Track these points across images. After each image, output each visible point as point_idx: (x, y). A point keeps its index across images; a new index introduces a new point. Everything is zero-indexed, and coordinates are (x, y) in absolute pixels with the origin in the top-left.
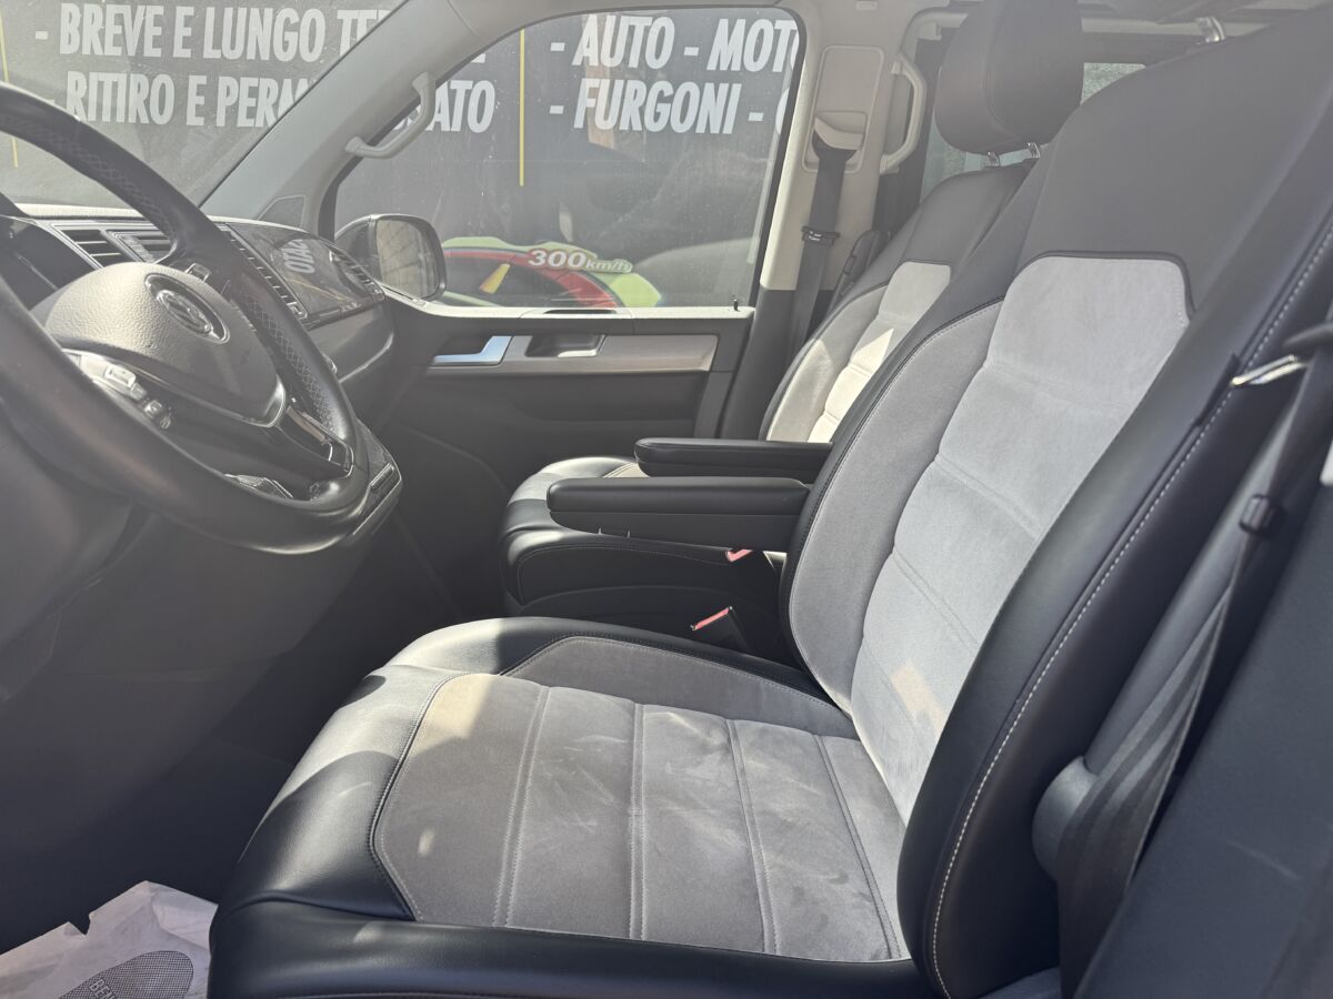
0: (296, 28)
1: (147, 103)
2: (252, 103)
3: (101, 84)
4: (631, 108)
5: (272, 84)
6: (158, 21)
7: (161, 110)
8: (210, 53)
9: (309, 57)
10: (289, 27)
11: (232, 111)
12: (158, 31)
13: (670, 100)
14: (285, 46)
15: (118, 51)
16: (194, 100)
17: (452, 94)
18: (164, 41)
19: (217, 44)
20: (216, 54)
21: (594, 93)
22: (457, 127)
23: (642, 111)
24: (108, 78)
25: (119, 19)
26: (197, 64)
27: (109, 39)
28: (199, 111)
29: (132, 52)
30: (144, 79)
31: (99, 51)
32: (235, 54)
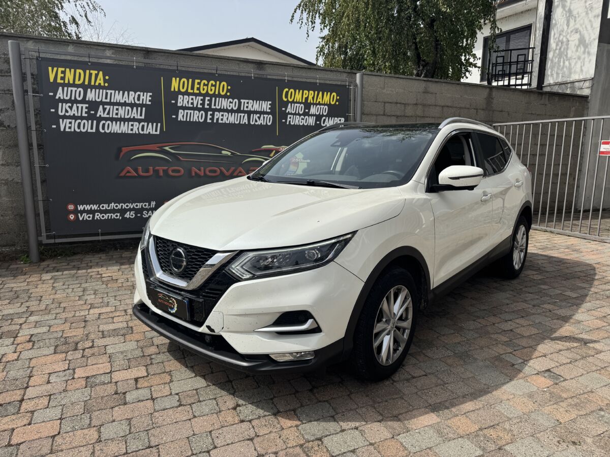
0: (232, 103)
1: (198, 117)
2: (222, 117)
3: (187, 113)
4: (297, 121)
5: (227, 114)
6: (201, 100)
7: (201, 119)
8: (213, 107)
9: (235, 109)
10: (230, 102)
11: (218, 119)
12: (201, 102)
13: (303, 119)
14: (230, 106)
15: (192, 106)
16: (209, 117)
17: (264, 117)
18: (203, 104)
19: (215, 105)
20: (215, 107)
21: (290, 118)
22: (265, 124)
23: (299, 121)
24: (189, 112)
25: (192, 99)
26: (210, 109)
27: (190, 103)
28: (210, 119)
29: (195, 106)
30: (197, 112)
31: (187, 106)
32: (219, 107)
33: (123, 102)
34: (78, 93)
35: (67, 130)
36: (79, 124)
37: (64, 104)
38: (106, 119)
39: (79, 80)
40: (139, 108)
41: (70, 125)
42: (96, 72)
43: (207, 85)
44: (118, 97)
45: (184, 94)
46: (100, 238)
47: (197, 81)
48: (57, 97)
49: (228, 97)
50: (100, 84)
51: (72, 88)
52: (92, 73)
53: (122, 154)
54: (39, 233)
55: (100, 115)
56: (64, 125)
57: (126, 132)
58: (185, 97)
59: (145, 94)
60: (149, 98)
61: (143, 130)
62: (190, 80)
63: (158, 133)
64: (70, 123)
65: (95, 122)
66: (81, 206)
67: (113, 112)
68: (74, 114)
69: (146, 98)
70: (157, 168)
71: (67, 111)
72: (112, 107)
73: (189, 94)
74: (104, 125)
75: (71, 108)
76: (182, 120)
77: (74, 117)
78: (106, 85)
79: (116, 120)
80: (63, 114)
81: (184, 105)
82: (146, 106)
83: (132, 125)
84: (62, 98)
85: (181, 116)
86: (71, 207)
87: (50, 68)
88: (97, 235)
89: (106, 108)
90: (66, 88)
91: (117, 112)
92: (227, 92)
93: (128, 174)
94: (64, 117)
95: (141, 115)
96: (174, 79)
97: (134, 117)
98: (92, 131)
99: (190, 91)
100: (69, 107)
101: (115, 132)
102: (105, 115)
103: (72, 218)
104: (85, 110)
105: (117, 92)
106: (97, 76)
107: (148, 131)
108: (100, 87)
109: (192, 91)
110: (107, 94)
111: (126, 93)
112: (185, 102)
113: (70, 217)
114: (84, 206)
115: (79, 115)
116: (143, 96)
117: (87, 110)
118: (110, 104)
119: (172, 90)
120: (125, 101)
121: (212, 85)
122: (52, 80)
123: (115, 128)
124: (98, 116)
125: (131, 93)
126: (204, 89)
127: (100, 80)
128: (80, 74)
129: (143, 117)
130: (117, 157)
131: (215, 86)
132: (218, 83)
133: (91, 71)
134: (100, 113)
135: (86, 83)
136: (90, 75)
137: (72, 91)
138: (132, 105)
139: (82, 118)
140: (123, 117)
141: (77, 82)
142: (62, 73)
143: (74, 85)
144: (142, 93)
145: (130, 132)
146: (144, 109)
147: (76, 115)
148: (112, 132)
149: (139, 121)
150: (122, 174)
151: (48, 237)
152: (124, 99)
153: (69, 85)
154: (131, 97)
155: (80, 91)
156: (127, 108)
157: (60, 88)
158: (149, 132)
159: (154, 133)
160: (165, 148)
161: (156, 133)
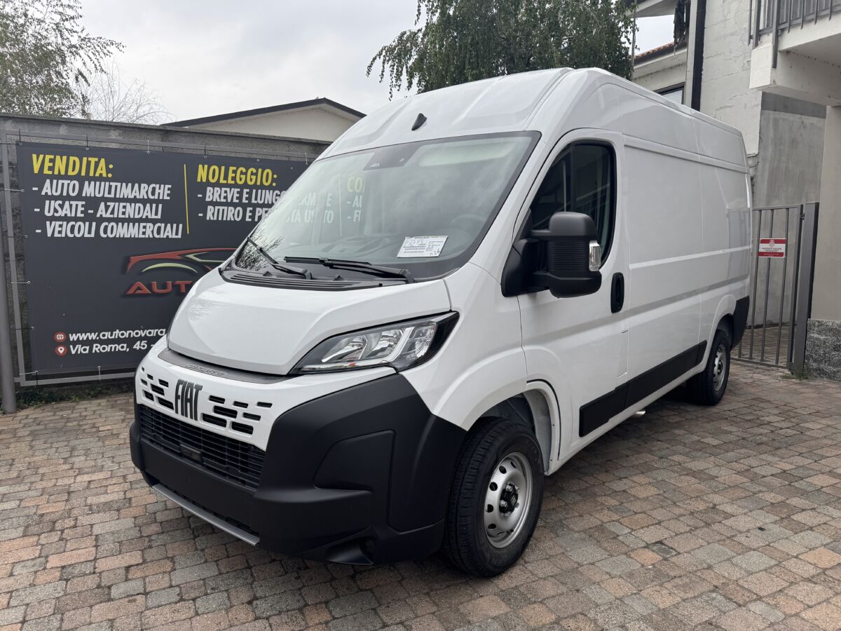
0: (279, 195)
1: (234, 215)
3: (219, 210)
6: (238, 192)
7: (238, 217)
8: (253, 201)
10: (276, 195)
11: (259, 217)
12: (238, 195)
14: (275, 200)
15: (225, 201)
16: (248, 214)
18: (240, 198)
19: (256, 199)
20: (256, 202)
24: (221, 208)
25: (226, 192)
26: (250, 204)
27: (222, 197)
28: (250, 217)
29: (229, 201)
30: (233, 208)
31: (218, 200)
32: (261, 202)
33: (132, 197)
34: (71, 187)
35: (56, 235)
36: (73, 227)
37: (53, 202)
38: (109, 220)
39: (73, 170)
40: (154, 205)
41: (60, 229)
42: (97, 159)
43: (246, 174)
44: (126, 191)
45: (213, 185)
46: (100, 377)
47: (232, 169)
48: (43, 193)
49: (274, 189)
50: (101, 174)
51: (64, 181)
52: (90, 161)
53: (130, 265)
54: (16, 373)
55: (101, 215)
56: (51, 229)
57: (136, 236)
58: (216, 189)
59: (162, 186)
60: (167, 192)
61: (159, 233)
62: (223, 168)
63: (179, 236)
64: (61, 226)
65: (94, 224)
66: (74, 335)
67: (119, 210)
68: (66, 215)
69: (163, 191)
70: (178, 282)
71: (56, 211)
72: (117, 204)
73: (221, 186)
74: (106, 227)
75: (62, 206)
76: (212, 219)
77: (66, 219)
78: (110, 175)
79: (123, 221)
80: (51, 214)
81: (214, 200)
82: (163, 201)
83: (145, 227)
84: (50, 194)
85: (211, 214)
86: (60, 337)
87: (34, 156)
88: (96, 373)
89: (109, 206)
90: (55, 181)
91: (124, 210)
92: (272, 182)
93: (139, 292)
94: (53, 219)
95: (156, 214)
96: (200, 166)
97: (147, 216)
98: (89, 236)
99: (222, 181)
100: (59, 205)
101: (122, 236)
102: (108, 215)
103: (61, 352)
104: (80, 209)
105: (124, 184)
106: (97, 164)
107: (166, 234)
108: (101, 179)
109: (225, 182)
110: (110, 187)
111: (136, 185)
112: (216, 196)
113: (59, 349)
114: (78, 335)
115: (73, 215)
116: (160, 189)
117: (83, 209)
118: (115, 200)
119: (199, 180)
120: (135, 197)
121: (252, 174)
122: (36, 171)
123: (122, 231)
124: (98, 216)
125: (143, 185)
126: (241, 179)
127: (102, 170)
128: (74, 162)
129: (159, 216)
130: (124, 269)
131: (256, 174)
132: (260, 170)
133: (90, 159)
134: (101, 211)
135: (83, 174)
136: (89, 163)
137: (63, 184)
138: (144, 202)
139: (76, 219)
140: (132, 217)
141: (70, 173)
142: (50, 162)
143: (66, 177)
144: (158, 186)
145: (141, 236)
146: (160, 206)
147: (69, 215)
148: (118, 236)
149: (154, 222)
150: (131, 292)
151: (28, 378)
152: (134, 194)
153: (59, 177)
154: (144, 191)
155: (74, 185)
156: (138, 205)
157: (48, 181)
158: (168, 236)
159: (174, 236)
160: (188, 256)
161: (176, 237)
